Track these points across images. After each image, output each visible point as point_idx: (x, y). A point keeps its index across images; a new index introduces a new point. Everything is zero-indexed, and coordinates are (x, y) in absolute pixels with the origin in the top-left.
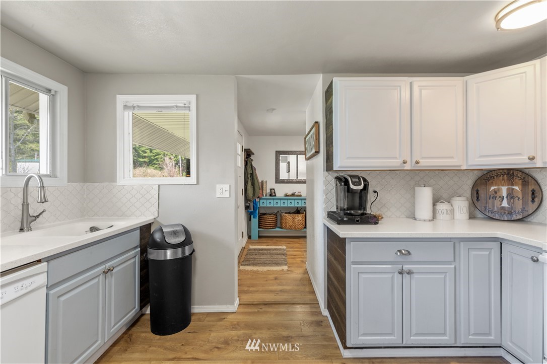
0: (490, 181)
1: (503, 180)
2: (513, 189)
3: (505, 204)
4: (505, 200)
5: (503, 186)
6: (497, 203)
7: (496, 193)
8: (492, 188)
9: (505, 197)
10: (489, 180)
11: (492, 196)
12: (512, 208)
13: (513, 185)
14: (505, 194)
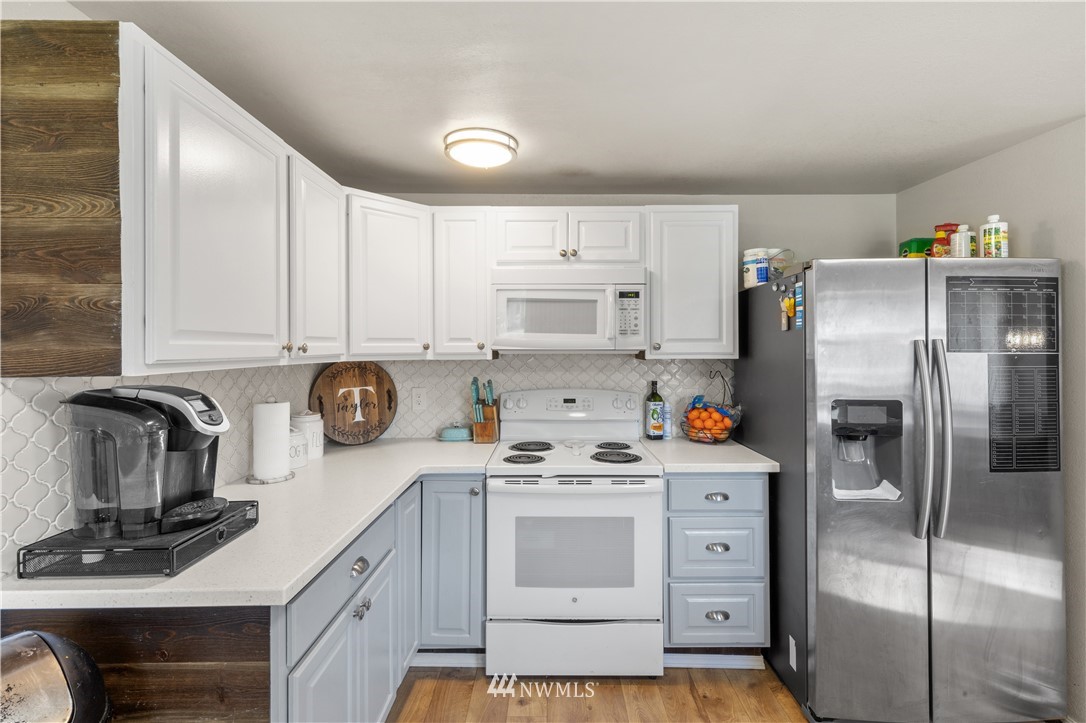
0: (338, 379)
1: (354, 376)
2: (367, 390)
3: (359, 417)
4: (359, 409)
5: (355, 386)
6: (348, 415)
7: (346, 400)
8: (341, 391)
9: (359, 405)
10: (335, 378)
11: (341, 406)
12: (368, 420)
13: (366, 386)
14: (357, 401)
